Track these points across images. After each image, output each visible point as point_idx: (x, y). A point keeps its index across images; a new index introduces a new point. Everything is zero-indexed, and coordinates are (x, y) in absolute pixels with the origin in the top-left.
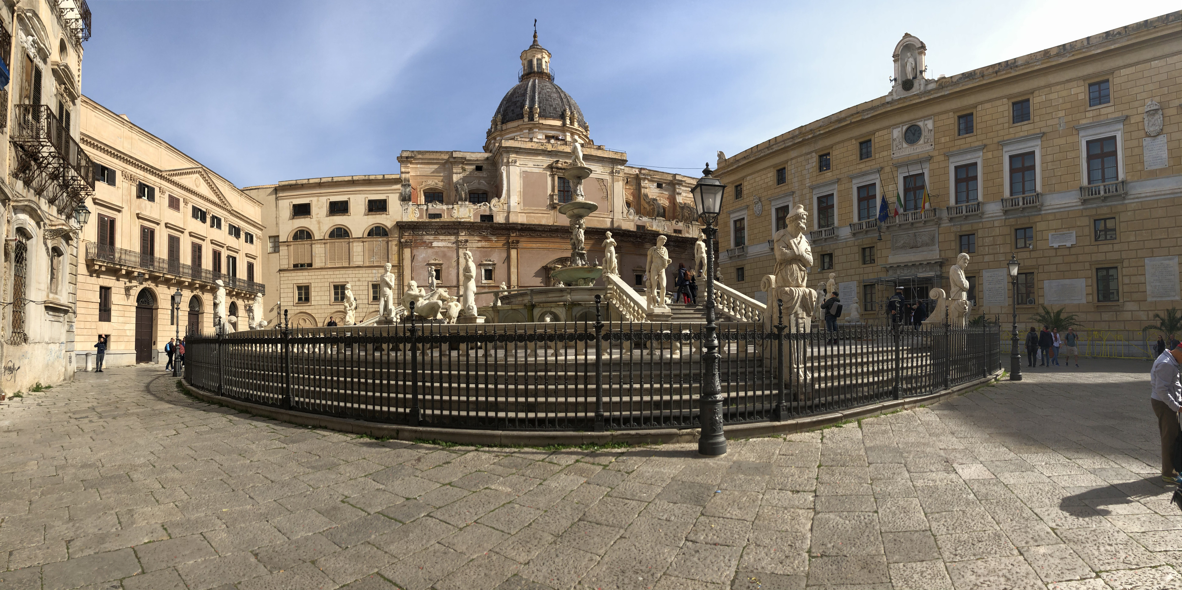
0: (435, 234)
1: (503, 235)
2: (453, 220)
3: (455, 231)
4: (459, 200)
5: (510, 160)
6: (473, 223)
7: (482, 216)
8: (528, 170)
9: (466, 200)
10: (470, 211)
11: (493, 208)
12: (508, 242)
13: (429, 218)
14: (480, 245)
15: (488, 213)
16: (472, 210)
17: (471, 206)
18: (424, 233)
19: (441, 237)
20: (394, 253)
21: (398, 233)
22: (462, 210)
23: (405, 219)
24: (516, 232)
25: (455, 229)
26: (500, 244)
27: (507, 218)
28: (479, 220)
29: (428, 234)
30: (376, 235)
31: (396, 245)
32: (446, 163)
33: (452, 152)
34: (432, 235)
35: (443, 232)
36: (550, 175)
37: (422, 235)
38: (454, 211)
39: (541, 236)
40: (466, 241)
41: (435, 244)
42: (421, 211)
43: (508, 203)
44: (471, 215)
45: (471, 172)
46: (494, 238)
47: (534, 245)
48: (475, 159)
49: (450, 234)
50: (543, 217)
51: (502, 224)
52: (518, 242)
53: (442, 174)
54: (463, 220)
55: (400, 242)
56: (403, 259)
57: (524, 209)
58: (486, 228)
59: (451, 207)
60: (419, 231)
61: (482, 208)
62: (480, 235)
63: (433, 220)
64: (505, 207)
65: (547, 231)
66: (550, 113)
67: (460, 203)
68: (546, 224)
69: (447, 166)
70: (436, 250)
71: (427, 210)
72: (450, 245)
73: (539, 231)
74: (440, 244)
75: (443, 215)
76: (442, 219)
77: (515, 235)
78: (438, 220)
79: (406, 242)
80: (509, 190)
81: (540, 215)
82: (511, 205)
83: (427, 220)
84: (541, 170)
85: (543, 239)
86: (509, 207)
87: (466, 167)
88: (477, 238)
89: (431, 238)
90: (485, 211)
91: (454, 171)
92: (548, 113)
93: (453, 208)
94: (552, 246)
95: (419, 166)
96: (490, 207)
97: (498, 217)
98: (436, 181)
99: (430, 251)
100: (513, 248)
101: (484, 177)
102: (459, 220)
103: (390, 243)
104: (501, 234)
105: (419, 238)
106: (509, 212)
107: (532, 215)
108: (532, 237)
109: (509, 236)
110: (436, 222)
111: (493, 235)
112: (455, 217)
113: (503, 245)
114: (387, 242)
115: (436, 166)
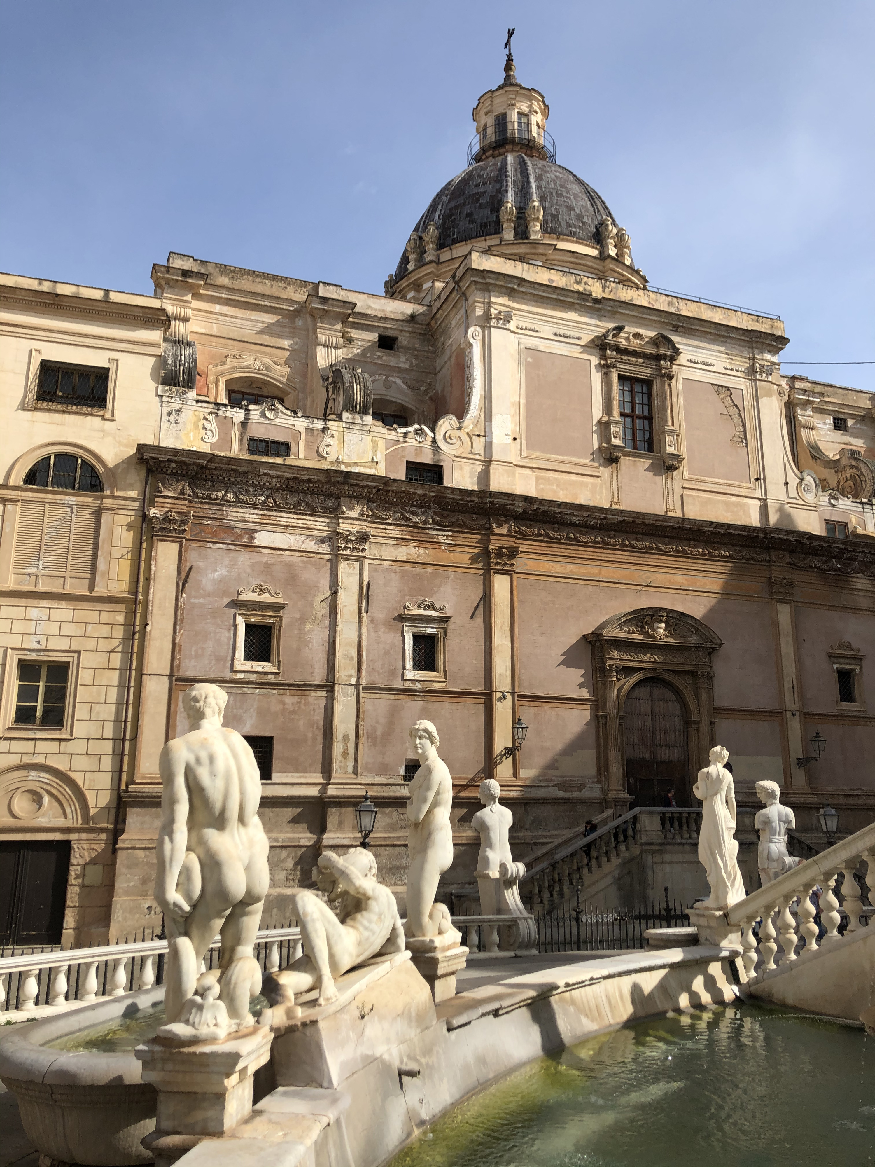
0: (265, 506)
1: (471, 529)
2: (325, 465)
3: (330, 503)
4: (346, 408)
5: (493, 312)
6: (386, 481)
7: (412, 467)
8: (542, 345)
9: (364, 411)
10: (375, 444)
11: (442, 444)
12: (486, 553)
13: (251, 452)
14: (403, 552)
15: (427, 458)
16: (381, 444)
17: (380, 429)
18: (230, 496)
19: (285, 518)
20: (116, 553)
21: (139, 485)
22: (353, 438)
23: (168, 442)
24: (507, 522)
25: (329, 495)
26: (463, 557)
27: (485, 476)
28: (401, 474)
29: (243, 503)
30: (57, 483)
31: (130, 526)
32: (297, 313)
33: (316, 286)
34: (254, 506)
35: (293, 500)
36: (600, 366)
37: (224, 502)
38: (328, 440)
39: (576, 542)
40: (364, 538)
41: (263, 538)
42: (225, 423)
43: (487, 435)
44: (380, 457)
45: (364, 352)
46: (443, 537)
47: (557, 568)
48: (380, 314)
49: (313, 511)
50: (582, 484)
51: (469, 493)
52: (513, 553)
53: (286, 343)
54: (355, 470)
55: (145, 518)
56: (148, 579)
57: (529, 458)
58: (423, 504)
59: (319, 425)
60: (213, 489)
61: (412, 442)
62: (404, 523)
63: (264, 459)
64: (479, 445)
65: (593, 528)
66: (569, 225)
67: (346, 416)
68: (591, 504)
69: (299, 323)
70: (267, 557)
71: (244, 424)
72: (311, 546)
73: (573, 525)
74: (280, 540)
75: (293, 448)
76: (291, 461)
77: (504, 530)
78: (279, 460)
79: (166, 519)
80: (488, 397)
81: (574, 477)
82: (495, 441)
83: (244, 455)
84: (576, 352)
85: (581, 551)
86: (488, 446)
87: (354, 334)
88: (395, 532)
89: (253, 515)
90: (419, 450)
91: (322, 337)
92: (563, 224)
93: (325, 429)
94: (607, 572)
95: (217, 308)
96: (434, 441)
97: (456, 474)
98: (268, 361)
99: (245, 558)
100: (498, 572)
101: (400, 370)
102: (343, 468)
103: (106, 517)
104: (464, 525)
105: (212, 511)
106: (488, 462)
107: (551, 474)
108: (552, 540)
109: (487, 533)
110: (273, 466)
111: (441, 526)
112: (332, 457)
113: (474, 559)
114: (98, 513)
115: (270, 319)
